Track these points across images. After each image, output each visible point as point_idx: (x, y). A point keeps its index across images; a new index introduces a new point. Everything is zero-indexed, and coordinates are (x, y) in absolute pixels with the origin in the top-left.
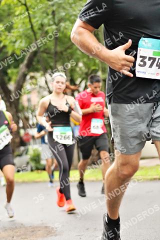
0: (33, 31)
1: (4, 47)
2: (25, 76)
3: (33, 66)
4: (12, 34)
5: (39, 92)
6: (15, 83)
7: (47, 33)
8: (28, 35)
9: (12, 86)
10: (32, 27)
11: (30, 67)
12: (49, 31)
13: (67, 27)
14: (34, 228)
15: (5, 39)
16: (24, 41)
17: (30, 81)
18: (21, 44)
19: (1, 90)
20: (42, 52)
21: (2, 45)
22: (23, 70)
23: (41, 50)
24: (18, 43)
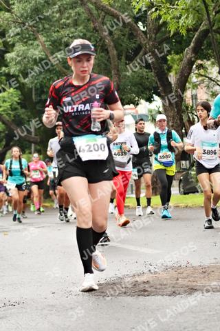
1: (165, 23)
2: (191, 63)
3: (202, 50)
4: (175, 7)
5: (208, 87)
6: (176, 73)
8: (197, 8)
9: (173, 78)
11: (199, 52)
14: (205, 268)
15: (165, 14)
16: (191, 16)
17: (196, 72)
18: (188, 21)
19: (158, 83)
20: (214, 31)
21: (161, 21)
22: (188, 56)
23: (214, 28)
24: (182, 18)
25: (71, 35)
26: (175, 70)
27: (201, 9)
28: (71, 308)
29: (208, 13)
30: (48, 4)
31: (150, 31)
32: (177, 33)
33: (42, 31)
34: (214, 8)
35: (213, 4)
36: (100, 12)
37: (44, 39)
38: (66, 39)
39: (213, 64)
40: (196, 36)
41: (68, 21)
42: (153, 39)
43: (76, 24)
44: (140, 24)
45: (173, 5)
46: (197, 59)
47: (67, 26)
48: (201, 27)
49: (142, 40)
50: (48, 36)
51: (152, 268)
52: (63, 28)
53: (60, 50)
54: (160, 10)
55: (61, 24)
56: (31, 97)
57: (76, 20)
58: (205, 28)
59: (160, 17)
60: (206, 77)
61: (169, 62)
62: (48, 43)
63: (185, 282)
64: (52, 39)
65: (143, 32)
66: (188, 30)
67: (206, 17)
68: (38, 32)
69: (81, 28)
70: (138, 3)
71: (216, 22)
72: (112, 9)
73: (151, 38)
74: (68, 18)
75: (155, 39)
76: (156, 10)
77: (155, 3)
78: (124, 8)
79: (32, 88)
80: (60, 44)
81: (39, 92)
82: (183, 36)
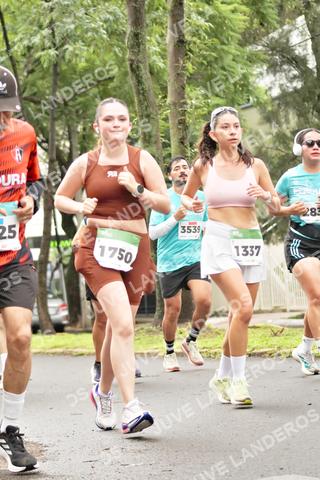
0: (11, 58)
7: (38, 61)
10: (8, 49)
12: (42, 60)
13: (77, 52)
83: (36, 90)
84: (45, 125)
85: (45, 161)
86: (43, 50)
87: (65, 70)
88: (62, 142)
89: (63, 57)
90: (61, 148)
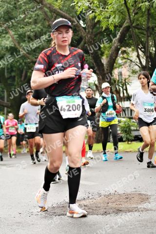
0: (127, 6)
1: (99, 22)
2: (117, 50)
3: (126, 40)
4: (106, 10)
6: (107, 57)
7: (140, 8)
8: (122, 11)
9: (104, 60)
10: (126, 3)
11: (123, 42)
12: (142, 7)
14: (128, 195)
15: (99, 15)
16: (117, 16)
17: (121, 56)
18: (115, 20)
19: (95, 64)
20: (134, 27)
21: (96, 20)
22: (115, 45)
23: (134, 25)
24: (111, 18)
25: (32, 30)
26: (107, 55)
27: (125, 12)
28: (33, 224)
29: (129, 14)
30: (16, 8)
31: (88, 26)
32: (107, 29)
33: (12, 27)
34: (134, 11)
35: (133, 8)
36: (53, 14)
37: (13, 33)
38: (28, 33)
39: (133, 50)
40: (121, 31)
41: (30, 20)
42: (90, 33)
43: (36, 22)
44: (81, 22)
45: (105, 9)
46: (122, 47)
47: (30, 23)
48: (125, 24)
49: (83, 33)
50: (16, 31)
51: (90, 195)
52: (26, 25)
53: (25, 41)
54: (95, 12)
55: (26, 23)
56: (4, 75)
57: (36, 20)
58: (127, 25)
59: (95, 17)
60: (128, 59)
61: (102, 49)
62: (16, 36)
63: (114, 205)
64: (19, 33)
65: (83, 28)
66: (115, 27)
67: (128, 17)
68: (9, 28)
69: (39, 25)
70: (79, 7)
71: (135, 21)
72: (61, 12)
73: (89, 32)
74: (30, 18)
75: (92, 33)
76: (93, 12)
77: (92, 7)
78: (70, 11)
79: (4, 68)
80: (25, 37)
81: (9, 71)
82: (111, 30)
83: (139, 22)
84: (143, 40)
85: (143, 58)
86: (142, 3)
87: (153, 13)
88: (151, 48)
89: (152, 6)
90: (151, 51)
